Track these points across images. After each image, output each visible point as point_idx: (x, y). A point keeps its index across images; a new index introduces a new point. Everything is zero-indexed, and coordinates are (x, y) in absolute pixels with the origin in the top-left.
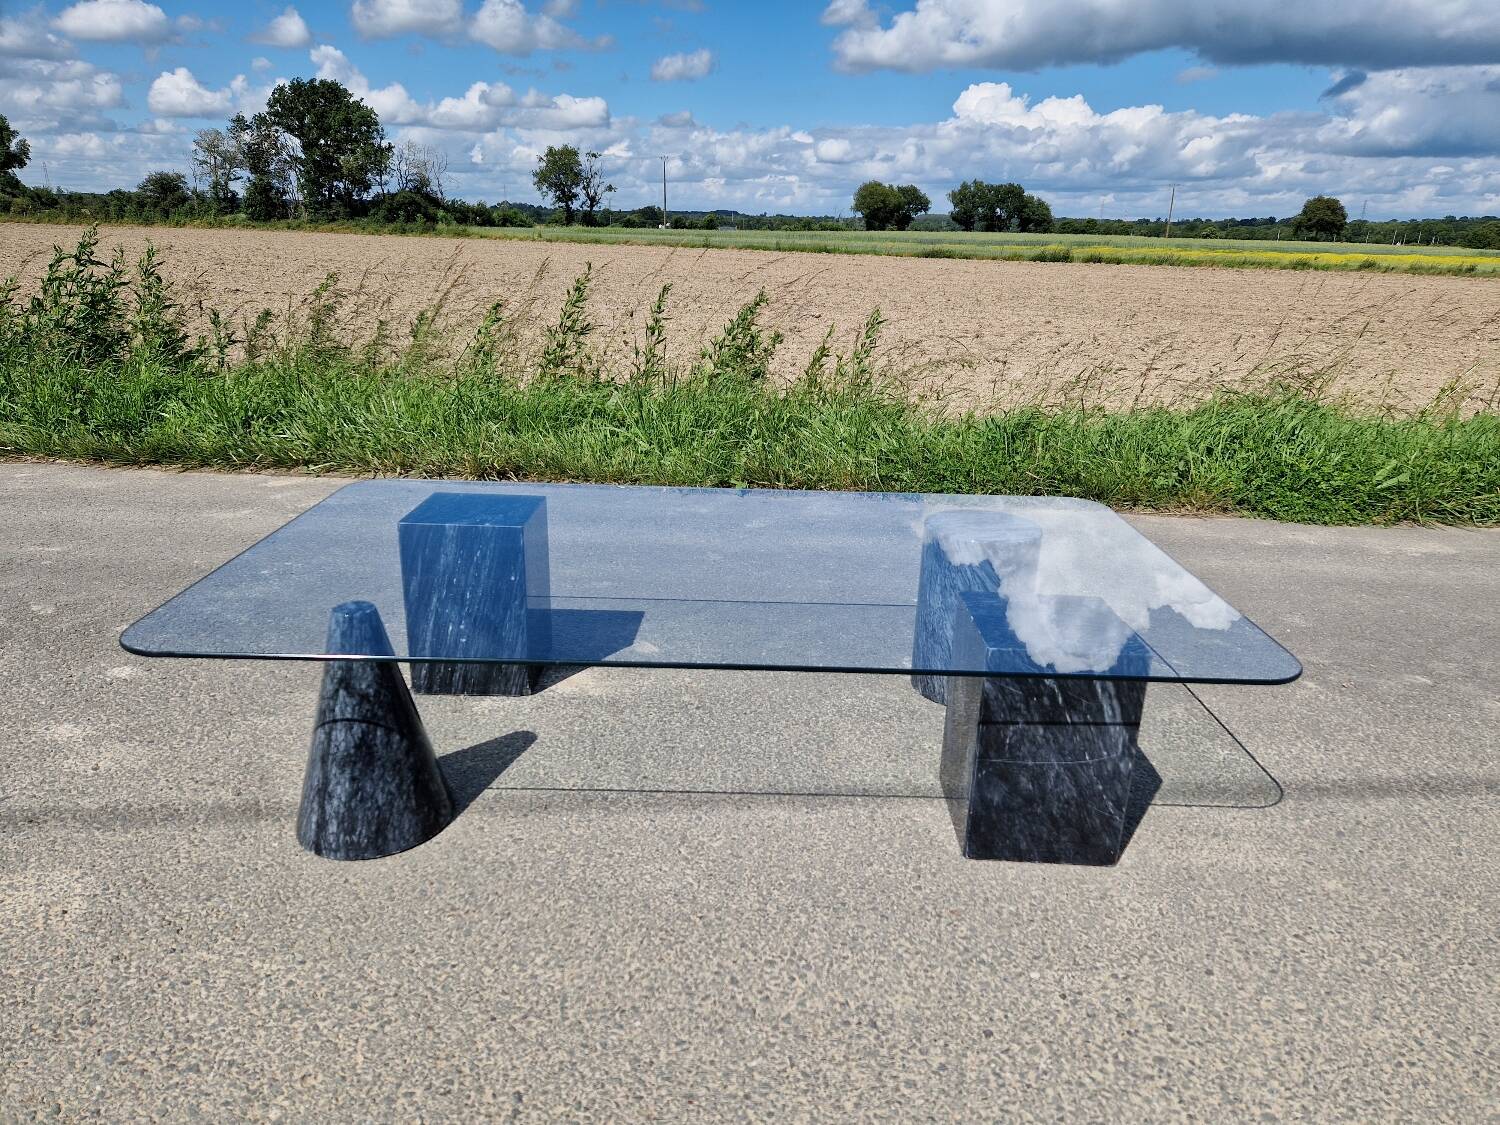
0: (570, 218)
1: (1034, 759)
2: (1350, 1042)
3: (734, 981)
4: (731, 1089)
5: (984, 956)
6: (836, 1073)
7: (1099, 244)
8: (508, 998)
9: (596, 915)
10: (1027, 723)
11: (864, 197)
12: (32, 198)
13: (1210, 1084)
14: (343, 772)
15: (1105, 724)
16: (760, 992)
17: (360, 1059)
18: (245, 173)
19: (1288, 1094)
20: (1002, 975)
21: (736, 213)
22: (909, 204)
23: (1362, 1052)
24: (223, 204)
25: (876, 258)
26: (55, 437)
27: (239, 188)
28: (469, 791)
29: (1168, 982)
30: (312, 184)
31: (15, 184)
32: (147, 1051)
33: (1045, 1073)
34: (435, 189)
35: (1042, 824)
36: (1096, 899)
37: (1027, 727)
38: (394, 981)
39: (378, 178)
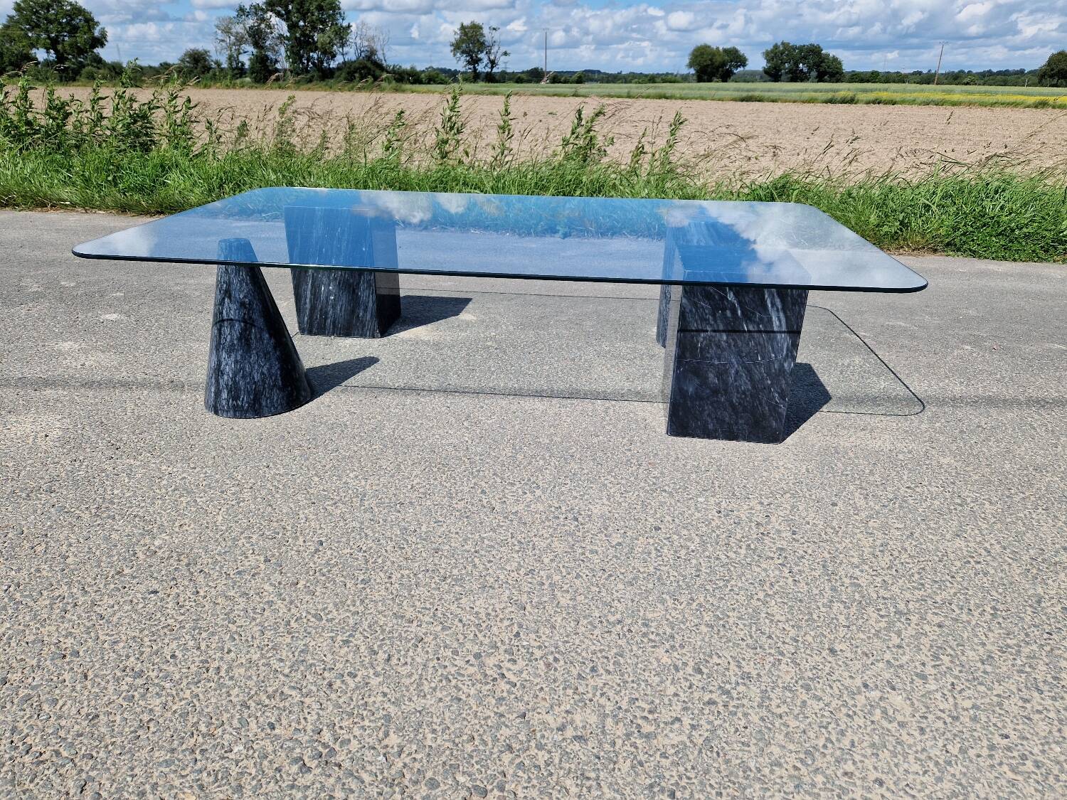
0: (476, 77)
1: (719, 359)
2: (931, 547)
3: (483, 492)
4: (466, 547)
5: (666, 488)
6: (542, 544)
7: (880, 90)
8: (326, 493)
9: (396, 454)
10: (714, 331)
11: (697, 57)
12: (109, 69)
13: (816, 564)
14: (230, 357)
15: (774, 332)
16: (500, 499)
17: (220, 518)
18: (250, 49)
19: (875, 573)
20: (677, 498)
21: (599, 72)
22: (732, 61)
23: (940, 554)
24: (236, 71)
25: (703, 102)
26: (96, 196)
27: (245, 59)
28: (326, 386)
29: (801, 508)
30: (295, 55)
31: (98, 61)
32: (83, 507)
33: (693, 551)
34: (382, 57)
35: (725, 410)
36: (760, 461)
37: (714, 334)
38: (252, 480)
39: (341, 50)
